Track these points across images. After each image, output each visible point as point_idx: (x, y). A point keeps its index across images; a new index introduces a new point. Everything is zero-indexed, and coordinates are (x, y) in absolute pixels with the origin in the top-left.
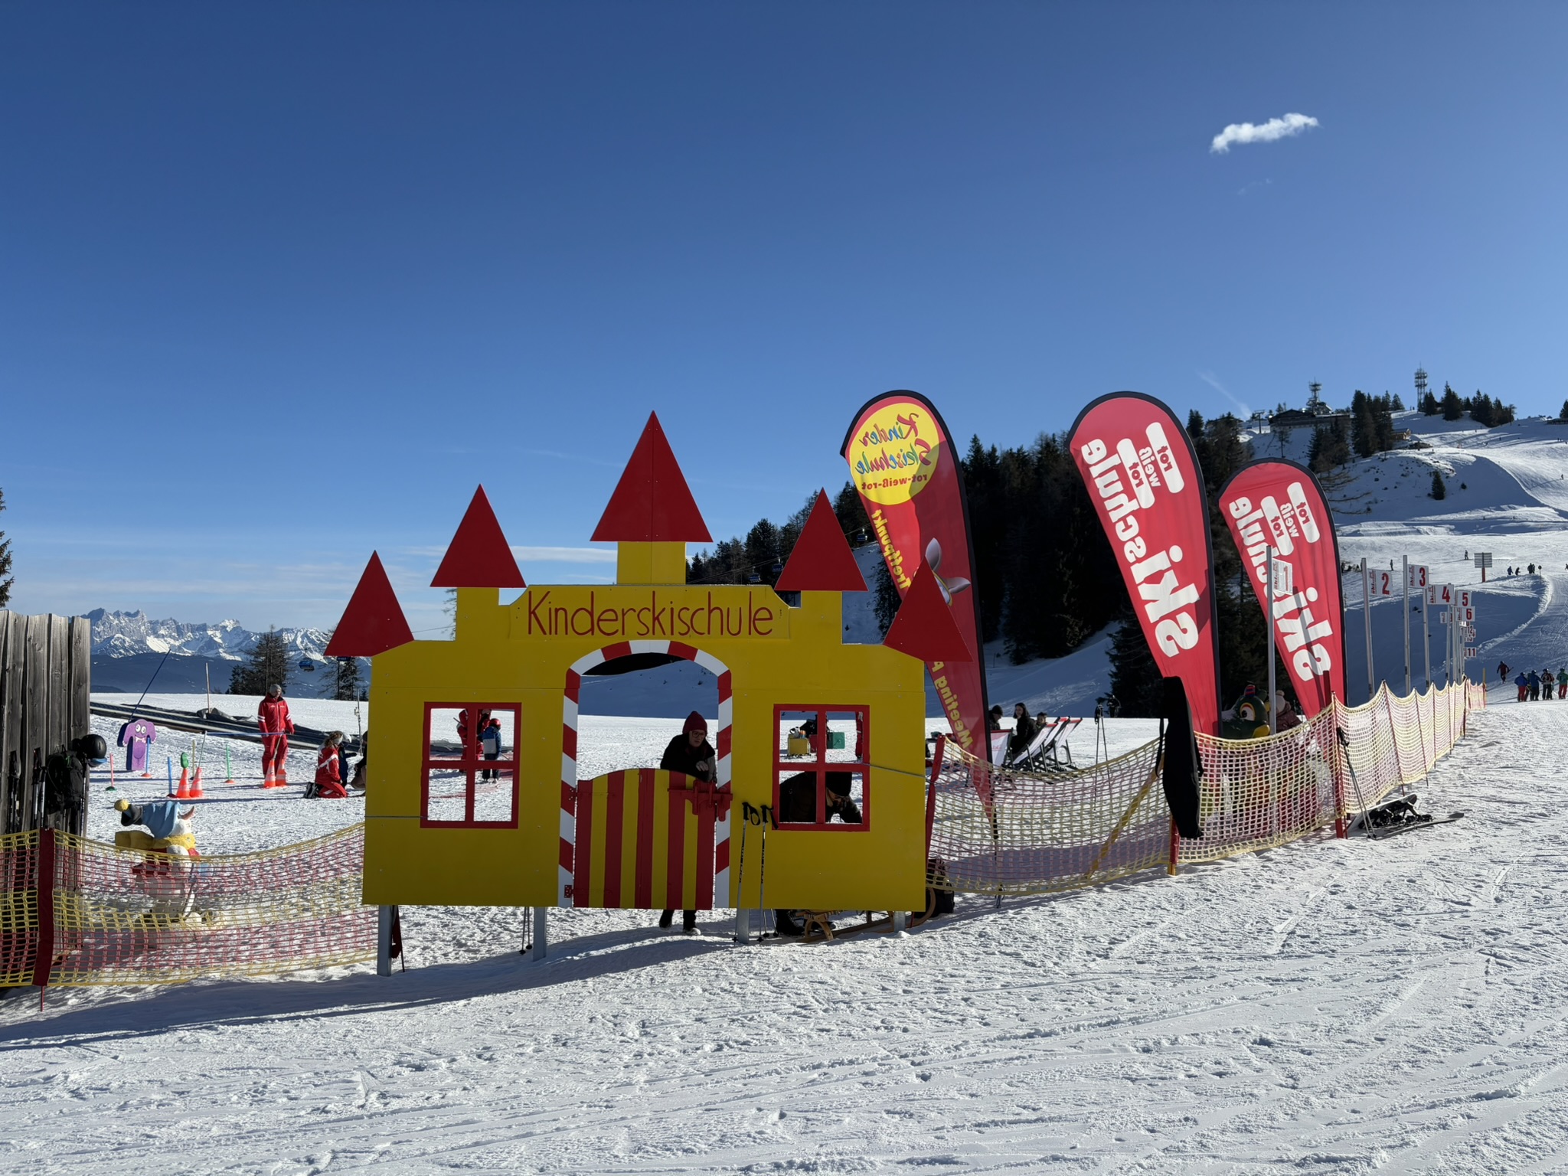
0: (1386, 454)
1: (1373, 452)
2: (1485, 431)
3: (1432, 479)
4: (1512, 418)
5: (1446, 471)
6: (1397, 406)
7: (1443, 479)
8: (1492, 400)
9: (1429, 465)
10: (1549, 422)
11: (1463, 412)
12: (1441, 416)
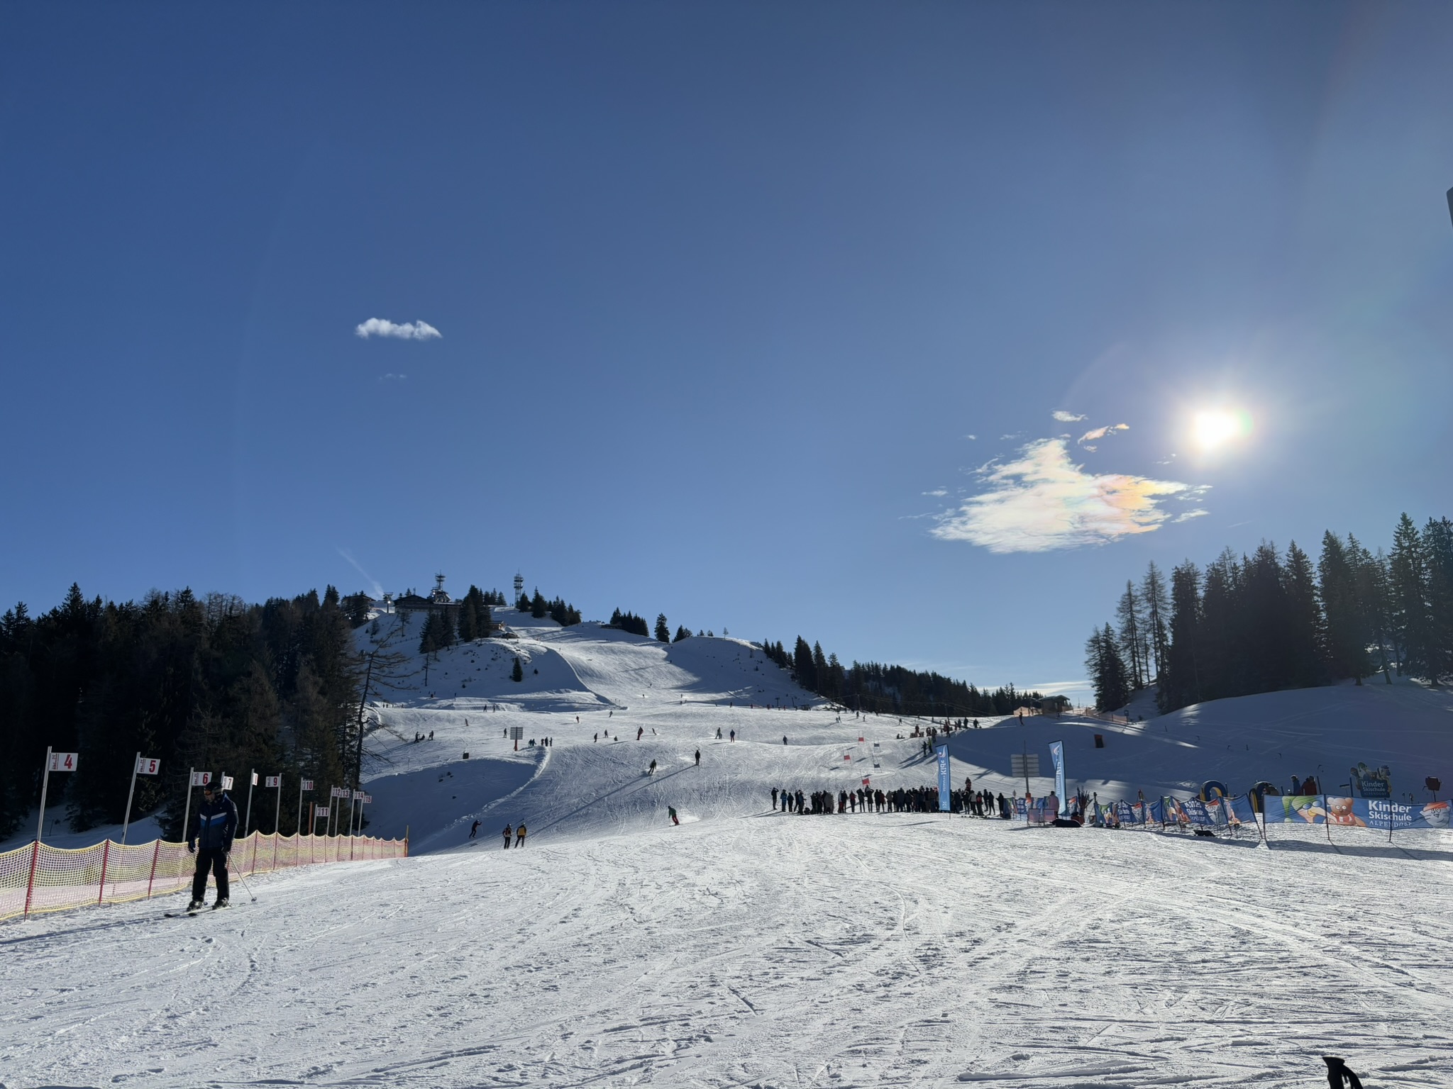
0: (481, 641)
1: (473, 638)
2: (559, 629)
3: (513, 664)
4: (580, 621)
5: (525, 658)
6: (501, 602)
7: (521, 664)
8: (567, 605)
9: (513, 652)
10: (603, 627)
11: (546, 612)
12: (530, 613)
